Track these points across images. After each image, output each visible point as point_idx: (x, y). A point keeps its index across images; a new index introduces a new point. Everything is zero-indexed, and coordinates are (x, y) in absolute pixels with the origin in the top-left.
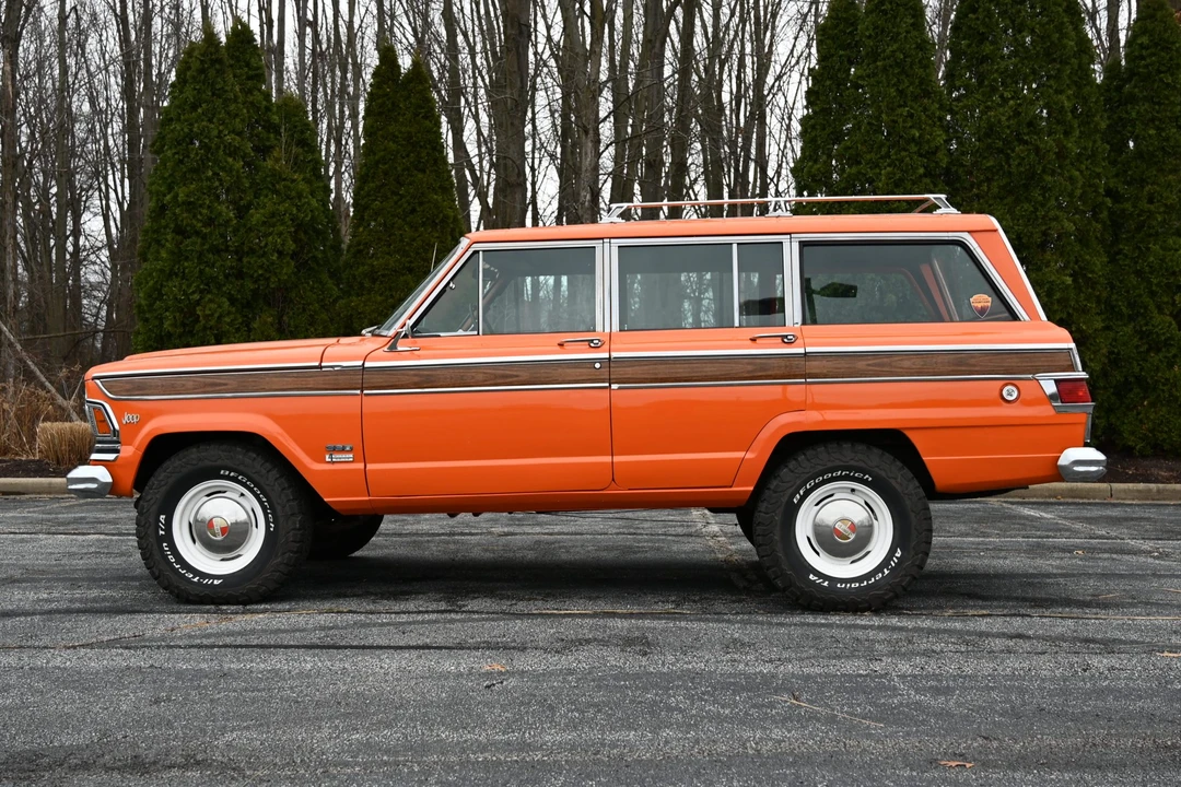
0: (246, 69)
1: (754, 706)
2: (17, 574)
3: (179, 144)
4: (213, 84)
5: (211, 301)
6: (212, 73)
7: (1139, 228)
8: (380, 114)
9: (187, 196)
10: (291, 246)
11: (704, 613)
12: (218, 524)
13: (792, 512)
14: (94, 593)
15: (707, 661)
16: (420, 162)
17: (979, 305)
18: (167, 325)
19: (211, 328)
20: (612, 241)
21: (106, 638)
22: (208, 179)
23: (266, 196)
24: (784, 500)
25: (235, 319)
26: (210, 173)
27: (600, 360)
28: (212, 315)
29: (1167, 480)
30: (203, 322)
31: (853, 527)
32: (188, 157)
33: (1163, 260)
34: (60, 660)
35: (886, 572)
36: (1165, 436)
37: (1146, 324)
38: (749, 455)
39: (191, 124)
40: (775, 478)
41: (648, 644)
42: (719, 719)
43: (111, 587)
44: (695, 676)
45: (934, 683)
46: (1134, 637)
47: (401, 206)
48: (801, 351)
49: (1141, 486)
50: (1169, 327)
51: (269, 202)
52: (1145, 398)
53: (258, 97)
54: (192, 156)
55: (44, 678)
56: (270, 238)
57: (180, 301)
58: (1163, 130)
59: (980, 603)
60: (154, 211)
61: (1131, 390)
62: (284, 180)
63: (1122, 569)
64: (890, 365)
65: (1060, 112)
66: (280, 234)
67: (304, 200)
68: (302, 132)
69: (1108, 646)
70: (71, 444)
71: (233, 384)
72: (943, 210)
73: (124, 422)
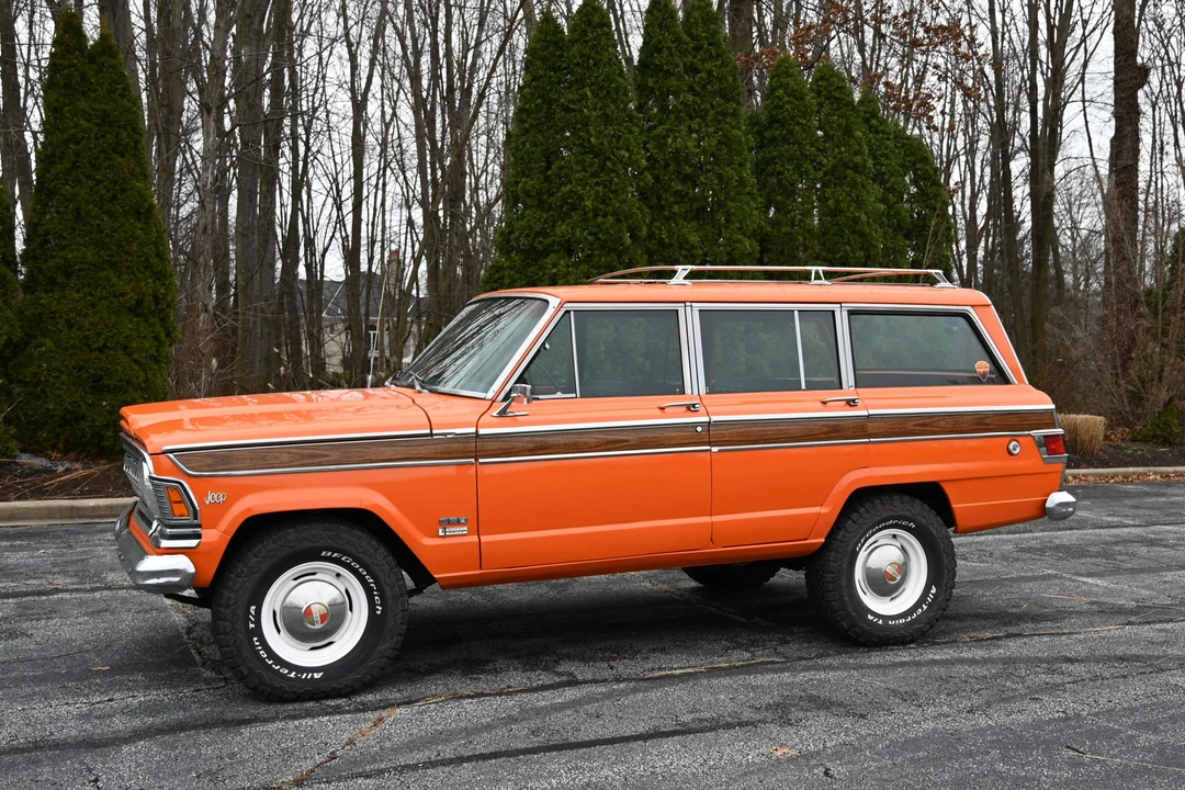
11: (791, 659)
12: (317, 611)
14: (123, 698)
17: (981, 370)
20: (694, 304)
27: (701, 424)
31: (899, 570)
35: (925, 607)
38: (823, 510)
40: (840, 529)
43: (123, 686)
48: (866, 413)
71: (335, 455)
72: (942, 284)
73: (207, 503)
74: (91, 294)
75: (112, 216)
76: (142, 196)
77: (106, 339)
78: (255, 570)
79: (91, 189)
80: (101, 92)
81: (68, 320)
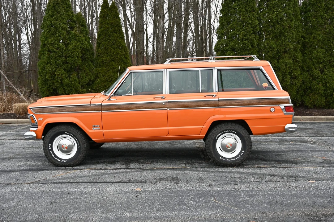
0: (66, 5)
1: (205, 202)
2: (11, 155)
3: (48, 27)
4: (57, 10)
5: (59, 70)
6: (57, 7)
7: (311, 46)
8: (104, 17)
9: (51, 41)
10: (81, 55)
11: (192, 168)
12: (65, 146)
13: (215, 141)
14: (33, 163)
15: (193, 186)
16: (115, 30)
17: (265, 86)
18: (47, 77)
19: (59, 78)
20: (167, 69)
21: (37, 180)
22: (57, 37)
23: (73, 41)
24: (213, 138)
25: (66, 75)
26: (58, 35)
27: (164, 102)
28: (59, 74)
29: (317, 115)
30: (57, 76)
31: (231, 145)
32: (51, 30)
33: (317, 55)
34: (25, 188)
35: (240, 156)
36: (317, 103)
37: (312, 73)
38: (204, 127)
39: (51, 21)
40: (211, 132)
41: (178, 180)
42: (195, 207)
43: (37, 160)
44: (189, 191)
45: (251, 193)
46: (303, 175)
47: (110, 43)
48: (218, 99)
49: (310, 117)
50: (318, 73)
51: (74, 43)
52: (312, 93)
53: (69, 13)
54: (52, 30)
55: (22, 195)
56: (75, 53)
57: (50, 70)
58: (318, 19)
59: (265, 162)
60: (42, 46)
61: (308, 90)
62: (78, 36)
63: (302, 149)
64: (241, 102)
65: (290, 15)
66: (78, 52)
67: (84, 42)
68: (83, 22)
69: (296, 178)
70: (23, 109)
72: (256, 60)
73: (39, 120)
74: (108, 68)
75: (113, 48)
76: (120, 43)
77: (111, 79)
78: (50, 136)
79: (109, 42)
80: (112, 18)
81: (103, 74)
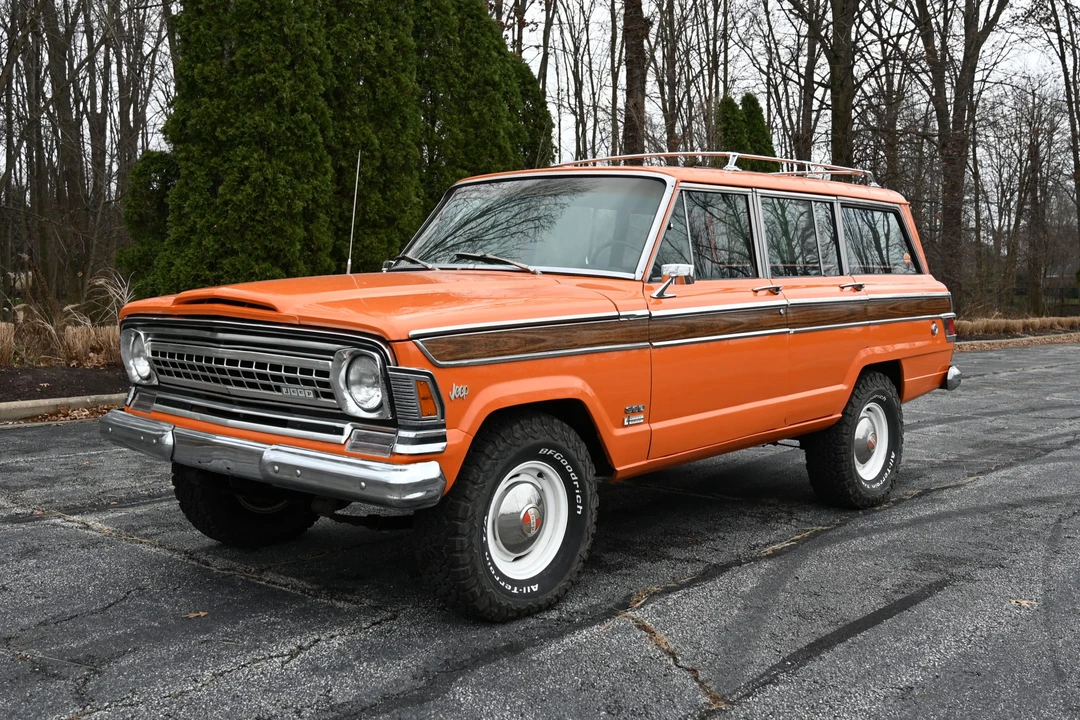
12: (534, 516)
17: (907, 262)
20: (757, 190)
27: (783, 307)
35: (889, 471)
38: (841, 387)
48: (867, 297)
71: (550, 339)
72: (873, 186)
73: (453, 398)
78: (490, 473)
